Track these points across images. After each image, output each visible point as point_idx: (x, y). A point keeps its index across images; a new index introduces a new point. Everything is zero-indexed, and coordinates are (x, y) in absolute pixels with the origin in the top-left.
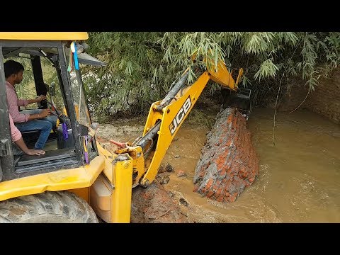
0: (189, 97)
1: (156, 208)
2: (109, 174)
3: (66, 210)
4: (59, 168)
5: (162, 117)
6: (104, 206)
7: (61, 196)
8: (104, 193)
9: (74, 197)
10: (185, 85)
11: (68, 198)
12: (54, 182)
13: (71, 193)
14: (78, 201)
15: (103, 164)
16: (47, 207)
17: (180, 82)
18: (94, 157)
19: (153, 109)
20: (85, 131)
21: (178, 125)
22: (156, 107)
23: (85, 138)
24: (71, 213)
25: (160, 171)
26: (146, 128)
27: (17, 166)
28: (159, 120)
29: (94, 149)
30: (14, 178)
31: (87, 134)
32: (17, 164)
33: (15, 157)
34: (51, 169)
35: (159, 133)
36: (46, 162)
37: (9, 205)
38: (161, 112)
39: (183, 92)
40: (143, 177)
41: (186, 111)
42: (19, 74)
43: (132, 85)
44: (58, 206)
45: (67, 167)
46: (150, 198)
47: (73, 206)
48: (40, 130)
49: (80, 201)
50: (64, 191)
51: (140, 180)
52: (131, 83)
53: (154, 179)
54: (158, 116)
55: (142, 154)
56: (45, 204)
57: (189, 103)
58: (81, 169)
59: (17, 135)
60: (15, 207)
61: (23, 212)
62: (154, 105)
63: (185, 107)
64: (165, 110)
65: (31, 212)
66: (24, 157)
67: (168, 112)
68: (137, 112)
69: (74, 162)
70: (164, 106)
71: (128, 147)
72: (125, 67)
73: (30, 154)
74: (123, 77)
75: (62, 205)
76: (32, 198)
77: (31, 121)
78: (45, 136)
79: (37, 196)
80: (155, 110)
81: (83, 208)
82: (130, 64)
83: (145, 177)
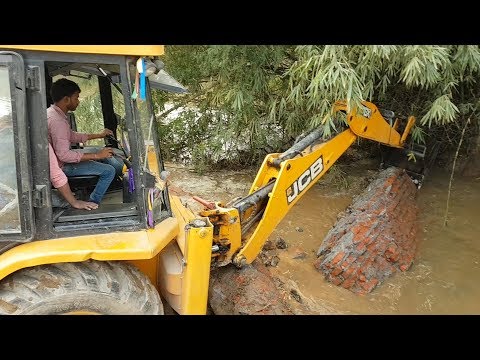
0: (321, 157)
1: (250, 300)
2: (182, 243)
3: (116, 288)
4: (113, 229)
5: (278, 175)
6: (173, 288)
7: (111, 268)
8: (173, 269)
9: (130, 271)
10: (318, 140)
11: (121, 272)
12: (102, 248)
13: (127, 265)
14: (135, 277)
15: (177, 229)
16: (89, 281)
17: (312, 136)
18: (164, 218)
19: (268, 162)
20: (151, 181)
21: (299, 192)
22: (272, 160)
23: (151, 191)
24: (122, 292)
25: (267, 248)
26: (254, 186)
27: (57, 223)
28: (274, 178)
29: (165, 207)
30: (51, 237)
31: (153, 187)
32: (57, 219)
33: (55, 209)
34: (102, 230)
35: (270, 195)
36: (96, 220)
37: (39, 274)
38: (277, 167)
39: (313, 149)
40: (238, 252)
41: (313, 175)
42: (73, 97)
43: (241, 125)
44: (105, 281)
45: (123, 229)
46: (245, 284)
47: (127, 283)
48: (98, 176)
49: (138, 276)
50: (117, 262)
51: (234, 256)
52: (240, 123)
53: (255, 256)
54: (273, 173)
55: (238, 220)
56: (86, 277)
57: (320, 166)
58: (143, 234)
59: (61, 179)
60: (47, 277)
61: (56, 285)
62: (270, 157)
63: (313, 170)
64: (283, 165)
65: (68, 286)
66: (69, 210)
67: (289, 168)
68: (246, 163)
69: (134, 222)
70: (283, 159)
71: (219, 208)
72: (233, 99)
74: (231, 112)
75: (110, 280)
76: (72, 267)
77: (84, 162)
78: (105, 184)
79: (78, 264)
80: (270, 165)
81: (139, 285)
82: (240, 95)
83: (241, 252)
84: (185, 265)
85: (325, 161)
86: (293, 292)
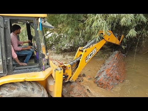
0: (96, 48)
1: (75, 92)
2: (53, 75)
3: (33, 89)
4: (32, 71)
5: (83, 54)
6: (51, 89)
7: (32, 83)
8: (51, 83)
9: (37, 84)
10: (95, 42)
11: (35, 84)
12: (29, 77)
13: (36, 82)
15: (52, 71)
16: (25, 88)
17: (93, 41)
18: (48, 68)
19: (79, 50)
20: (43, 56)
21: (89, 59)
22: (80, 49)
23: (44, 59)
24: (35, 91)
25: (79, 76)
26: (75, 57)
27: (14, 69)
28: (81, 55)
29: (48, 64)
30: (12, 74)
31: (44, 58)
32: (14, 68)
33: (13, 65)
34: (28, 72)
35: (80, 60)
36: (26, 69)
37: (9, 85)
38: (82, 51)
39: (93, 45)
40: (71, 78)
41: (93, 54)
42: (19, 30)
43: (71, 38)
44: (30, 87)
45: (35, 71)
46: (73, 87)
47: (36, 88)
48: (27, 55)
49: (40, 86)
50: (33, 81)
51: (69, 79)
52: (70, 38)
53: (76, 79)
54: (81, 53)
55: (71, 68)
56: (24, 86)
57: (95, 50)
58: (41, 72)
59: (15, 56)
60: (11, 86)
61: (14, 89)
62: (80, 48)
63: (93, 52)
64: (84, 50)
65: (18, 89)
66: (18, 65)
67: (86, 51)
68: (72, 50)
69: (38, 69)
71: (64, 64)
72: (68, 30)
73: (20, 64)
74: (67, 34)
75: (31, 87)
76: (19, 83)
77: (22, 50)
78: (29, 57)
79: (21, 82)
80: (80, 50)
81: (40, 89)
82: (70, 29)
84: (55, 82)
85: (97, 49)
86: (88, 90)
